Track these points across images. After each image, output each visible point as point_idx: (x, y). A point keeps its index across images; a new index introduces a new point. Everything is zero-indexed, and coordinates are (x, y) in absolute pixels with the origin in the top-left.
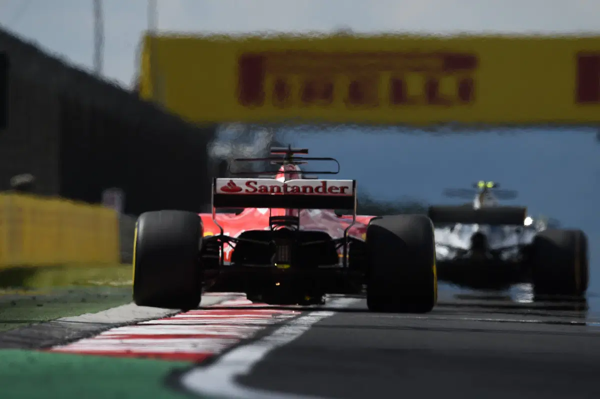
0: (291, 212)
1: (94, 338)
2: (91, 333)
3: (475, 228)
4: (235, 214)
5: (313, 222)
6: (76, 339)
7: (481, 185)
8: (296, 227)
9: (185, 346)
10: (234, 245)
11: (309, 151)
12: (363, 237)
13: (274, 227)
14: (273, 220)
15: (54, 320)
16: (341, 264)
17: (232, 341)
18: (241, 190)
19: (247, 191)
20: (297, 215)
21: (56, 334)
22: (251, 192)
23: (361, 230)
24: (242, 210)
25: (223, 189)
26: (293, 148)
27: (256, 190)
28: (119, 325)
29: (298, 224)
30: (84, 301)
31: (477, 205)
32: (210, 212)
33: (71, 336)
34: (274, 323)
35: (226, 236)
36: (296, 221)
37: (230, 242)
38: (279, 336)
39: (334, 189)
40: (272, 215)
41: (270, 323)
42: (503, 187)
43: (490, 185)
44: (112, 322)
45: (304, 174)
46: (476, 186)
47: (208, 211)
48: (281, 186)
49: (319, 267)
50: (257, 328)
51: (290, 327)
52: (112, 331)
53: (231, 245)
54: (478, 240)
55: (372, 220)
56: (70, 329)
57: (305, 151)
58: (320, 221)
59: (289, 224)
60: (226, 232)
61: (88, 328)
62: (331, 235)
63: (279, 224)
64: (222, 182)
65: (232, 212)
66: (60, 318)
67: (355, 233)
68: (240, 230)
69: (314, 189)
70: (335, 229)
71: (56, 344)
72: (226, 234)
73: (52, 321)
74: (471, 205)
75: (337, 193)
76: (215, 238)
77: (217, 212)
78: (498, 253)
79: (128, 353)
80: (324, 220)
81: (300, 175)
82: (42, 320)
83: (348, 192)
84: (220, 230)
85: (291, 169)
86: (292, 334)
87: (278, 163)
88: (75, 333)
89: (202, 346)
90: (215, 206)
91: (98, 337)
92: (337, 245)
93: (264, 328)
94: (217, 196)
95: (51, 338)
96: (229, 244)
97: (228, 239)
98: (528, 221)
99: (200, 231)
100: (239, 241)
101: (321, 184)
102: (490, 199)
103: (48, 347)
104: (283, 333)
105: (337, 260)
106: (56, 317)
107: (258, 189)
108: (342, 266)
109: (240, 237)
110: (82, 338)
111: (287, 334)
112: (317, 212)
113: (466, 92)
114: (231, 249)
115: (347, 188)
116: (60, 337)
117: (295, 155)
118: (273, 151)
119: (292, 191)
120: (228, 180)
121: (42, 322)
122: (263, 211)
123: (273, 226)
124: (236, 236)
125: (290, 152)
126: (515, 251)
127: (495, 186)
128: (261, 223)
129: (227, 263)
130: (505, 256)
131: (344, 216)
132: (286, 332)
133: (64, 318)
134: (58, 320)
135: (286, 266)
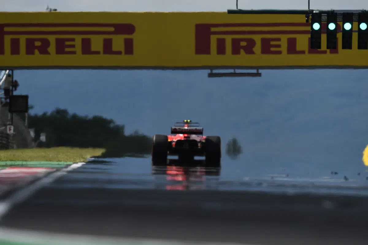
14: (185, 137)
23: (204, 139)
36: (189, 137)
45: (191, 126)
49: (194, 148)
68: (176, 139)
76: (171, 141)
92: (198, 143)
97: (174, 142)
99: (168, 140)
109: (177, 141)
113: (129, 48)
128: (182, 138)
129: (174, 146)
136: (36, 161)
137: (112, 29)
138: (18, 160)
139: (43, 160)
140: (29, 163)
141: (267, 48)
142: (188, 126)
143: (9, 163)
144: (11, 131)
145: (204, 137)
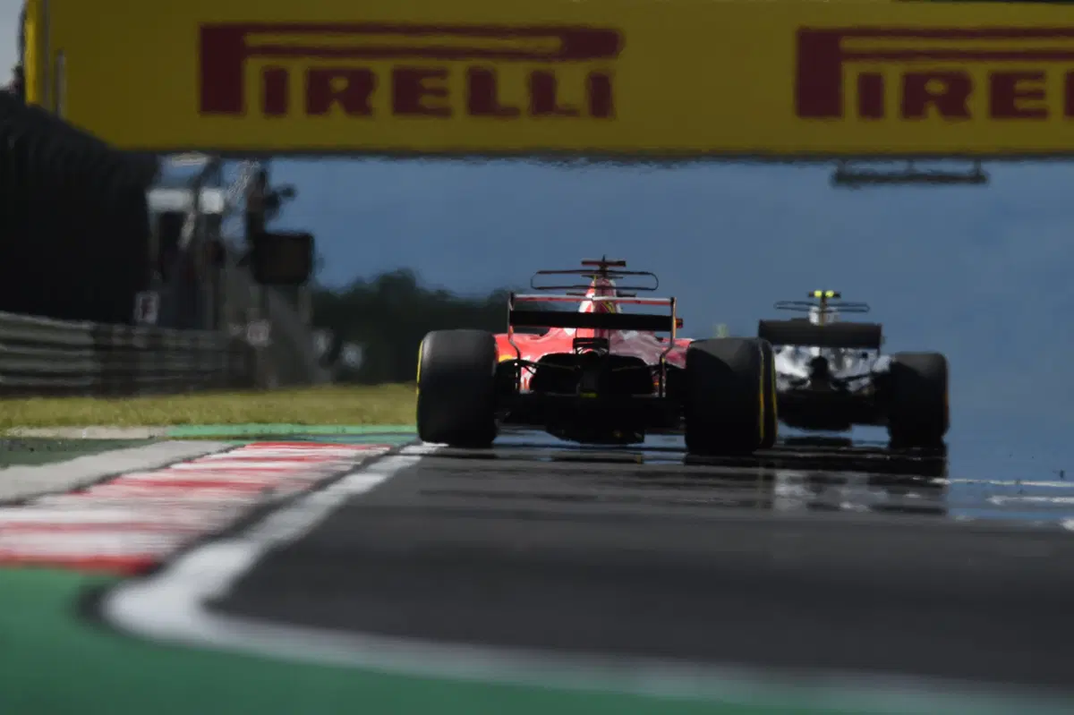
0: (602, 334)
3: (815, 351)
4: (538, 335)
5: (628, 347)
7: (818, 294)
8: (605, 351)
10: (534, 371)
11: (627, 263)
13: (579, 351)
14: (578, 342)
16: (657, 394)
20: (608, 338)
23: (681, 355)
24: (548, 331)
26: (608, 259)
29: (607, 348)
31: (815, 318)
32: (506, 332)
35: (523, 361)
37: (530, 368)
40: (579, 336)
42: (847, 298)
43: (830, 294)
45: (621, 290)
46: (812, 295)
47: (504, 330)
49: (635, 396)
53: (530, 371)
54: (818, 366)
55: (692, 343)
57: (622, 264)
59: (597, 347)
60: (526, 355)
62: (645, 361)
63: (585, 347)
67: (673, 359)
68: (541, 353)
70: (652, 353)
72: (526, 358)
74: (807, 320)
76: (511, 362)
77: (514, 332)
78: (843, 384)
81: (615, 291)
84: (516, 353)
85: (603, 283)
87: (590, 277)
90: (512, 325)
92: (654, 372)
96: (528, 370)
99: (495, 355)
100: (540, 366)
105: (652, 389)
108: (658, 397)
109: (540, 361)
112: (631, 335)
113: (600, 98)
114: (530, 375)
117: (609, 268)
118: (584, 263)
122: (570, 332)
123: (579, 349)
124: (537, 360)
125: (604, 264)
126: (866, 381)
127: (836, 295)
129: (524, 391)
130: (853, 386)
135: (593, 395)
136: (332, 423)
137: (553, 43)
138: (280, 422)
139: (351, 423)
140: (311, 430)
141: (1004, 100)
143: (254, 429)
144: (259, 335)
145: (685, 341)
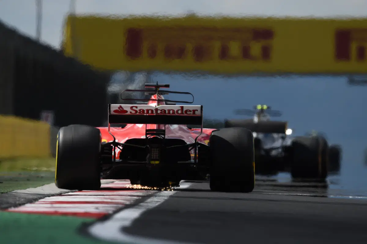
1: (34, 203)
2: (33, 200)
4: (121, 128)
5: (172, 133)
6: (23, 204)
7: (259, 107)
8: (163, 136)
9: (91, 209)
10: (121, 148)
11: (170, 86)
12: (206, 142)
13: (149, 137)
14: (148, 132)
15: (10, 192)
17: (120, 206)
18: (127, 112)
19: (131, 112)
20: (163, 128)
21: (11, 200)
22: (133, 113)
23: (205, 138)
24: (126, 125)
25: (115, 111)
26: (159, 84)
27: (136, 111)
28: (50, 195)
29: (164, 135)
30: (28, 180)
31: (256, 120)
32: (107, 126)
33: (20, 202)
34: (146, 195)
36: (163, 132)
37: (119, 146)
38: (149, 203)
39: (188, 112)
40: (147, 129)
41: (143, 195)
42: (273, 108)
43: (265, 107)
44: (46, 194)
45: (167, 102)
46: (255, 108)
47: (105, 125)
48: (153, 109)
49: (178, 162)
50: (135, 198)
51: (156, 197)
52: (46, 199)
53: (119, 148)
55: (213, 131)
56: (20, 198)
57: (167, 86)
58: (177, 132)
59: (159, 135)
60: (117, 139)
61: (31, 197)
62: (186, 141)
63: (152, 134)
64: (115, 107)
65: (119, 126)
66: (13, 190)
67: (201, 140)
68: (125, 138)
69: (175, 111)
70: (188, 137)
71: (10, 207)
72: (117, 141)
73: (9, 193)
75: (190, 114)
76: (109, 144)
77: (112, 126)
78: (269, 151)
79: (56, 213)
80: (180, 132)
81: (164, 102)
82: (2, 192)
83: (198, 113)
84: (113, 139)
85: (159, 98)
86: (157, 202)
87: (150, 94)
88: (22, 200)
89: (102, 209)
90: (110, 122)
91: (37, 202)
92: (190, 148)
93: (140, 198)
94: (111, 116)
95: (8, 203)
97: (117, 144)
98: (289, 132)
99: (100, 139)
100: (125, 145)
101: (180, 108)
102: (264, 116)
103: (6, 209)
104: (152, 201)
105: (190, 158)
106: (11, 190)
107: (138, 111)
108: (194, 162)
109: (126, 142)
110: (27, 203)
111: (154, 201)
112: (175, 126)
113: (266, 53)
114: (119, 150)
115: (197, 110)
116: (13, 202)
117: (161, 89)
118: (146, 86)
119: (160, 113)
120: (118, 105)
121: (2, 193)
123: (148, 135)
124: (123, 142)
125: (157, 86)
126: (280, 150)
127: (268, 108)
128: (138, 133)
129: (117, 160)
130: (274, 153)
131: (192, 129)
132: (154, 200)
133: (16, 191)
134: (12, 192)
135: (157, 162)
142: (159, 101)
145: (208, 131)
